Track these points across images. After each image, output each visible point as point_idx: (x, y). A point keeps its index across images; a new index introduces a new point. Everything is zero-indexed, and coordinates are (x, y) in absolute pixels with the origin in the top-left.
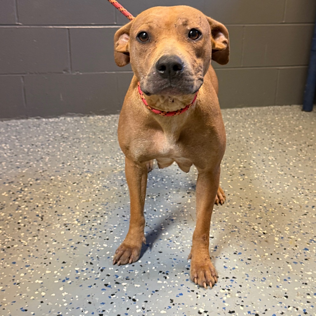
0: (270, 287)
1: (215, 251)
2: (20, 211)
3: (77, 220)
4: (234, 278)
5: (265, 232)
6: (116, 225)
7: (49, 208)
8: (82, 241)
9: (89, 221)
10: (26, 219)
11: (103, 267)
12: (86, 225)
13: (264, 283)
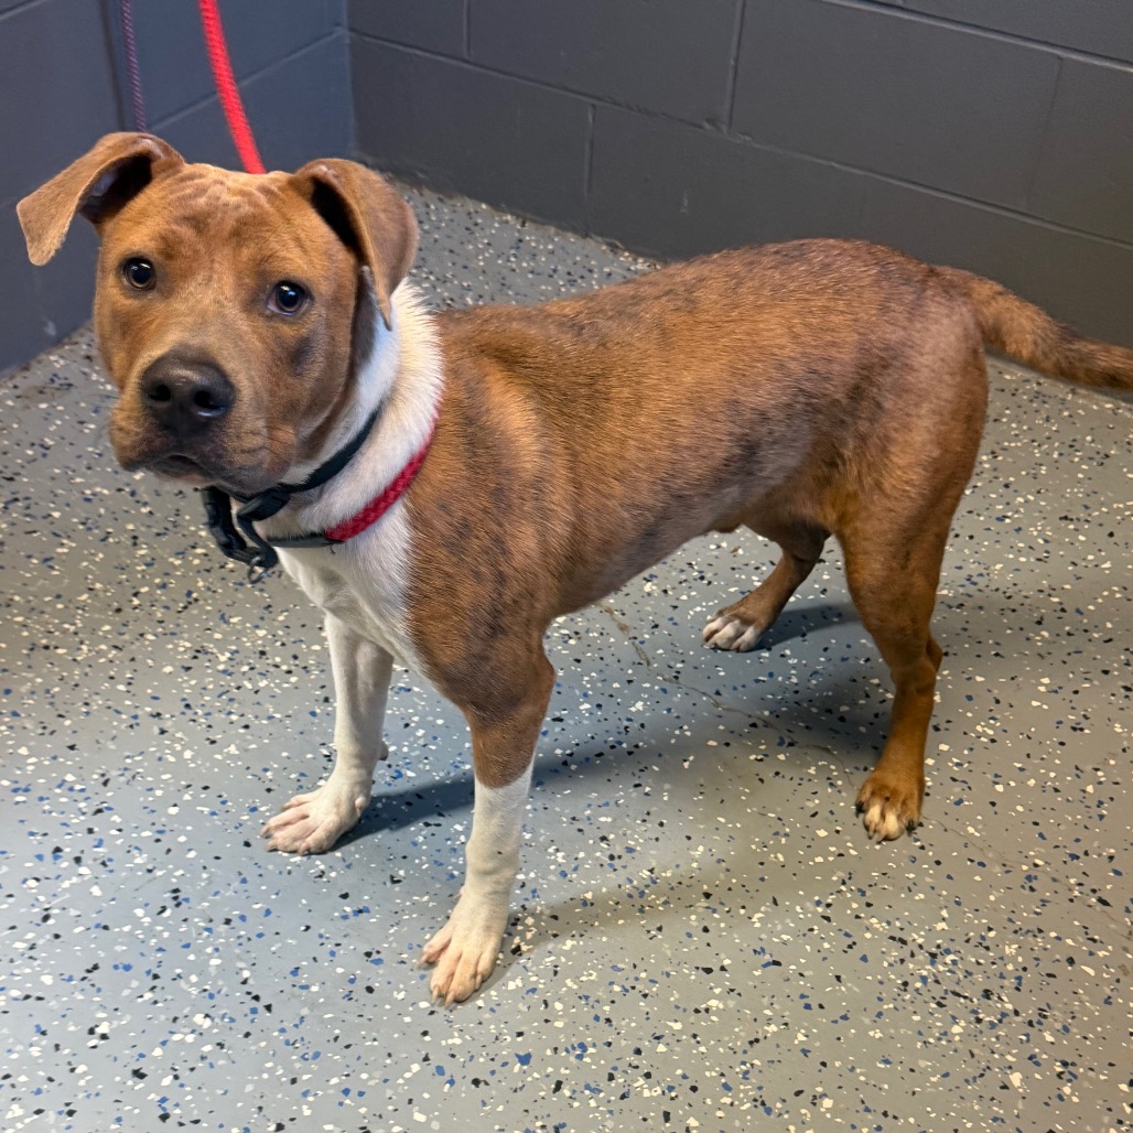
0: (294, 1081)
1: (345, 917)
2: (178, 562)
3: (232, 654)
4: (268, 1008)
5: (524, 948)
6: (278, 716)
7: (235, 583)
8: (168, 716)
9: (252, 669)
10: (159, 592)
11: (111, 806)
12: (229, 677)
13: (298, 1065)
